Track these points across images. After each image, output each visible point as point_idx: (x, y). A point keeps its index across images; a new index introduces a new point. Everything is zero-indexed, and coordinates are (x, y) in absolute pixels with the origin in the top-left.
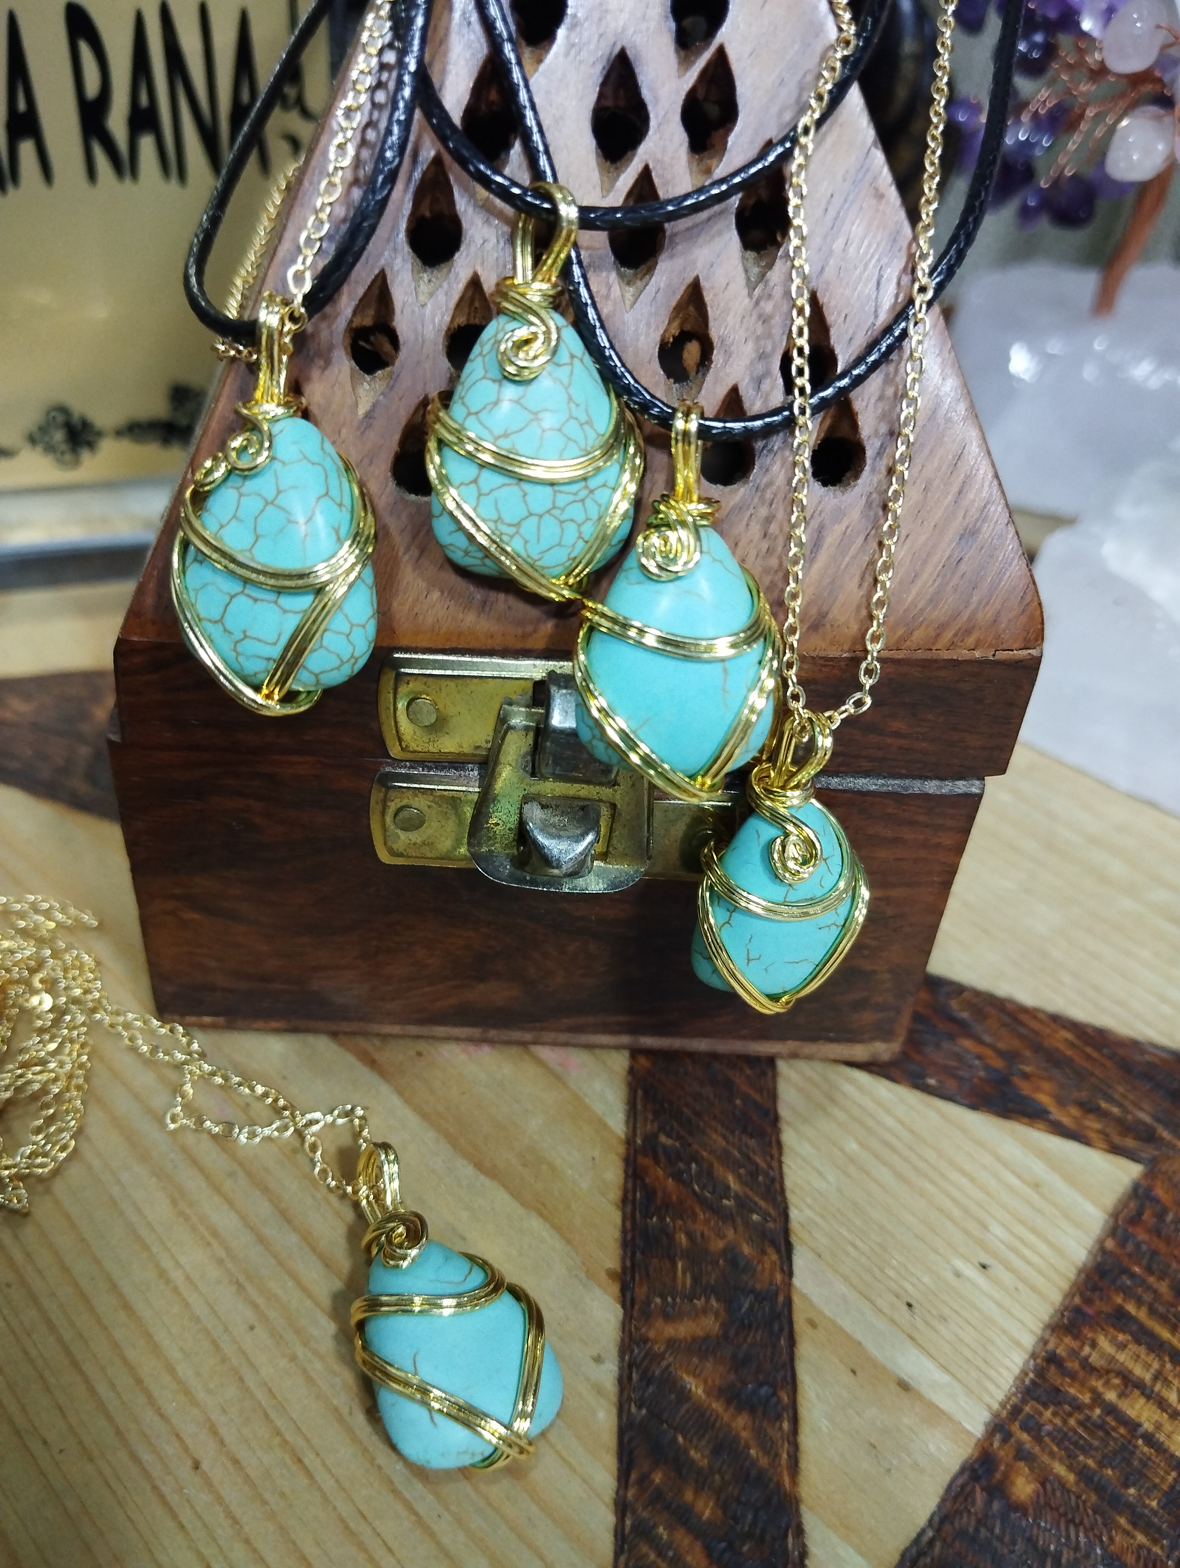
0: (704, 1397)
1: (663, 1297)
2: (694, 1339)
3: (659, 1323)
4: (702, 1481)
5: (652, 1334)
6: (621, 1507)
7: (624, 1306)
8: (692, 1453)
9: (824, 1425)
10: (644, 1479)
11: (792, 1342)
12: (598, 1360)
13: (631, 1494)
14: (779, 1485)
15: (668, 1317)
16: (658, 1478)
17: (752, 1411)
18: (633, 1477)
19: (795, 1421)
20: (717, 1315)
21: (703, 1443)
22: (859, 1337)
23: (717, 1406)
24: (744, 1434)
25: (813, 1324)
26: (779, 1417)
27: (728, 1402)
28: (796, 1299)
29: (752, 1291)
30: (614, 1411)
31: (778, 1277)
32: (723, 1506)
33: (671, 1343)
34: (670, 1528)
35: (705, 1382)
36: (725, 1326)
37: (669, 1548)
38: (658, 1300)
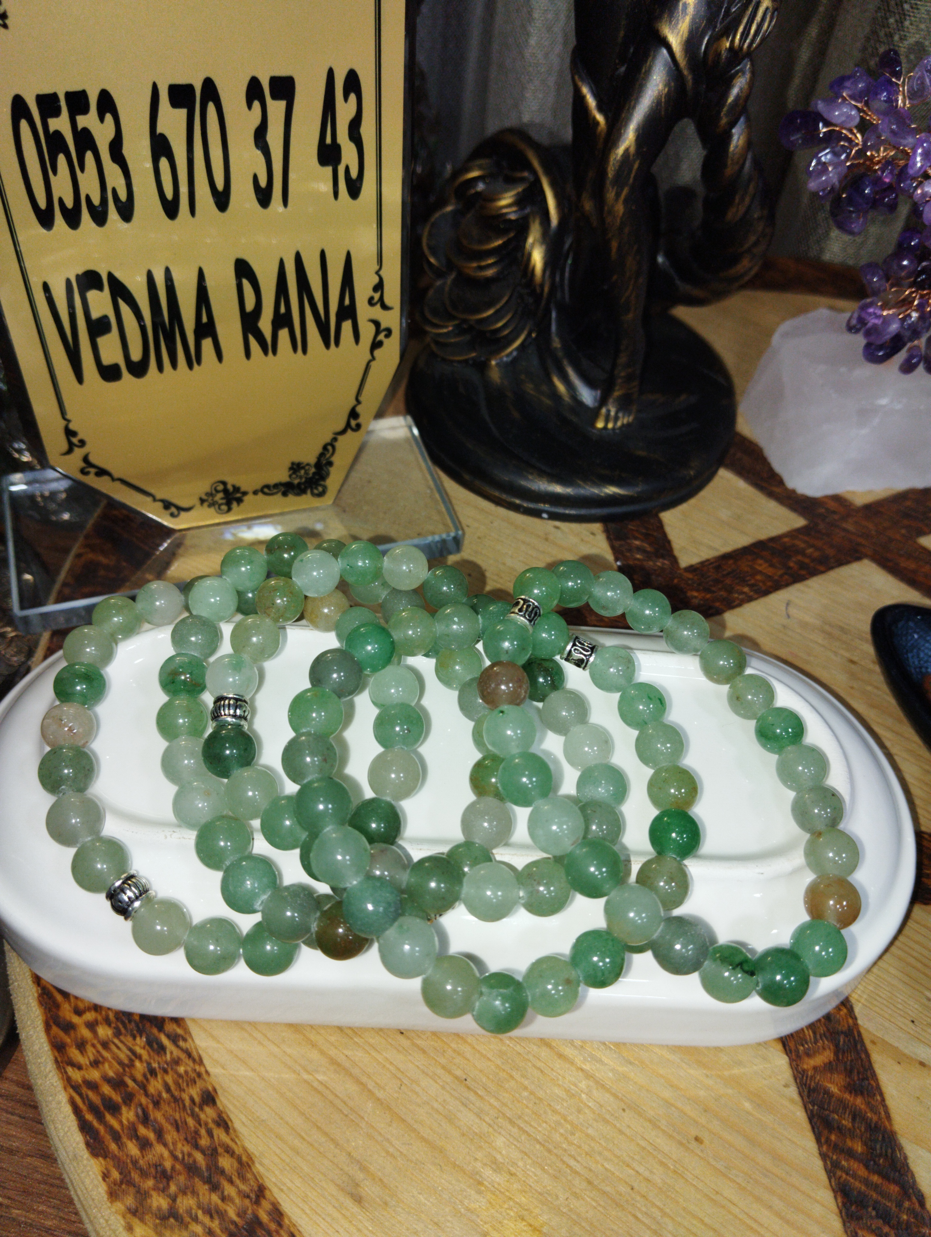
0: (838, 1092)
1: (803, 1045)
2: (825, 1064)
3: (806, 1059)
4: (852, 1134)
5: (805, 1067)
6: (824, 1156)
7: (787, 1054)
8: (844, 1122)
9: (895, 1093)
10: (828, 1140)
11: (868, 1056)
12: (786, 1086)
13: (825, 1148)
14: (885, 1128)
15: (808, 1055)
16: (833, 1137)
17: (862, 1094)
18: (823, 1140)
19: (881, 1094)
20: (830, 1049)
21: (847, 1115)
22: (896, 1044)
23: (847, 1096)
24: (863, 1107)
25: (873, 1042)
26: (875, 1095)
27: (851, 1093)
28: (862, 1031)
29: (842, 1032)
30: (803, 1110)
31: (850, 1021)
32: (865, 1144)
33: (815, 1068)
34: (847, 1160)
35: (837, 1085)
36: (836, 1054)
37: (850, 1170)
38: (802, 1048)
